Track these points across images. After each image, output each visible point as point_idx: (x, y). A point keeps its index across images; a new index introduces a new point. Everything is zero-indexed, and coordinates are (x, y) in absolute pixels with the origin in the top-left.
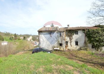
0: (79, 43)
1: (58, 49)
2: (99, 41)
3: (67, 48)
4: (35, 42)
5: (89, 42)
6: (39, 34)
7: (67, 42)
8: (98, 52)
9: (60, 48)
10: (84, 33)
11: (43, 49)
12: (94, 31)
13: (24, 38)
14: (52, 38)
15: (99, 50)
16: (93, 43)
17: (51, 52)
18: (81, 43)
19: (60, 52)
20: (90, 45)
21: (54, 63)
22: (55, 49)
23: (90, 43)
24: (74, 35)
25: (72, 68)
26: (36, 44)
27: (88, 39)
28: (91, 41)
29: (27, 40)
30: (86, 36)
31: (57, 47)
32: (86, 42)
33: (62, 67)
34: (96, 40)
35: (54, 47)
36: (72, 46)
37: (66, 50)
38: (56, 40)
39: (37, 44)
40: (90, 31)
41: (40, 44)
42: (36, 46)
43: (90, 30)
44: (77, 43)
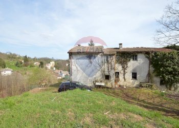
0: (138, 76)
1: (103, 84)
2: (174, 73)
3: (118, 83)
4: (60, 71)
5: (155, 74)
6: (70, 58)
7: (118, 73)
9: (106, 83)
10: (148, 58)
11: (77, 84)
12: (165, 55)
14: (93, 66)
15: (173, 89)
16: (163, 77)
17: (90, 89)
18: (142, 76)
19: (105, 89)
20: (157, 80)
22: (97, 84)
23: (157, 76)
24: (129, 61)
27: (153, 69)
28: (159, 73)
30: (151, 63)
31: (101, 82)
32: (151, 74)
34: (167, 71)
35: (96, 81)
36: (127, 81)
37: (117, 86)
38: (98, 68)
39: (63, 75)
40: (158, 55)
41: (71, 75)
43: (158, 53)
44: (134, 76)
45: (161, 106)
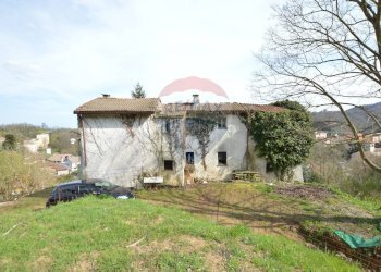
0: (228, 159)
1: (160, 180)
2: (286, 150)
3: (192, 175)
4: (64, 156)
5: (258, 152)
6: (80, 125)
7: (192, 154)
8: (284, 184)
9: (167, 178)
10: (246, 123)
11: (97, 184)
12: (271, 118)
13: (10, 140)
14: (136, 141)
15: (286, 177)
16: (270, 157)
17: (130, 193)
18: (236, 158)
19: (165, 191)
20: (261, 163)
21: (138, 236)
22: (146, 180)
23: (261, 156)
24: (212, 129)
25: (202, 243)
26: (69, 165)
27: (255, 144)
28: (263, 151)
29: (24, 151)
30: (250, 133)
31: (156, 175)
32: (251, 153)
33: (166, 245)
34: (276, 146)
35: (145, 175)
36: (208, 169)
37: (189, 182)
38: (149, 146)
39: (74, 165)
40: (261, 118)
41: (84, 163)
42: (66, 172)
43: (262, 115)
44: (223, 159)
45: (265, 211)
